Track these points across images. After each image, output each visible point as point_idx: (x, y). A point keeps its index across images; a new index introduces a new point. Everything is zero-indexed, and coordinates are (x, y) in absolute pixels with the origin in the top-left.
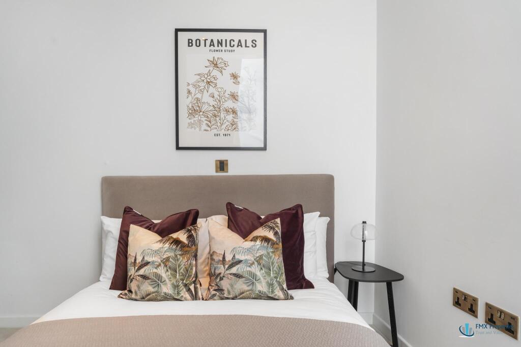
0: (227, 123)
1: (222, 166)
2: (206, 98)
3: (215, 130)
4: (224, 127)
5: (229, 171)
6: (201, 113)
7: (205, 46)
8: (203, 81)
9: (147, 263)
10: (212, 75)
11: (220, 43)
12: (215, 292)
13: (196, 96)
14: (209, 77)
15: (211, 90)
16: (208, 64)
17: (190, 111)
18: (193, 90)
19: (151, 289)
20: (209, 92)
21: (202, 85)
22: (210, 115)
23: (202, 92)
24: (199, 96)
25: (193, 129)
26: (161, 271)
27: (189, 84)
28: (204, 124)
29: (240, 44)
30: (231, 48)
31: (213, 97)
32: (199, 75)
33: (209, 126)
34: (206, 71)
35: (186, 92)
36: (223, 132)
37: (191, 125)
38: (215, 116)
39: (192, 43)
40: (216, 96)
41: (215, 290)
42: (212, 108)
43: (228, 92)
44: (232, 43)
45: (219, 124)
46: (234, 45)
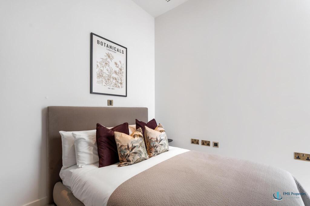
0: (113, 84)
1: (110, 102)
2: (105, 70)
3: (108, 86)
4: (112, 85)
5: (113, 105)
6: (103, 77)
7: (105, 46)
8: (104, 62)
9: (135, 147)
10: (107, 60)
11: (111, 47)
12: (154, 153)
13: (101, 69)
14: (106, 61)
15: (107, 67)
16: (106, 55)
17: (98, 75)
18: (99, 65)
19: (138, 157)
20: (106, 68)
21: (104, 64)
22: (106, 78)
23: (103, 67)
24: (102, 69)
25: (99, 84)
26: (141, 149)
27: (97, 62)
28: (104, 82)
29: (118, 51)
30: (115, 51)
31: (108, 71)
32: (102, 59)
33: (106, 84)
34: (105, 58)
35: (96, 66)
36: (111, 87)
37: (98, 82)
38: (109, 80)
39: (99, 42)
40: (109, 71)
41: (154, 152)
42: (107, 75)
43: (113, 70)
44: (115, 49)
45: (110, 84)
46: (116, 50)
